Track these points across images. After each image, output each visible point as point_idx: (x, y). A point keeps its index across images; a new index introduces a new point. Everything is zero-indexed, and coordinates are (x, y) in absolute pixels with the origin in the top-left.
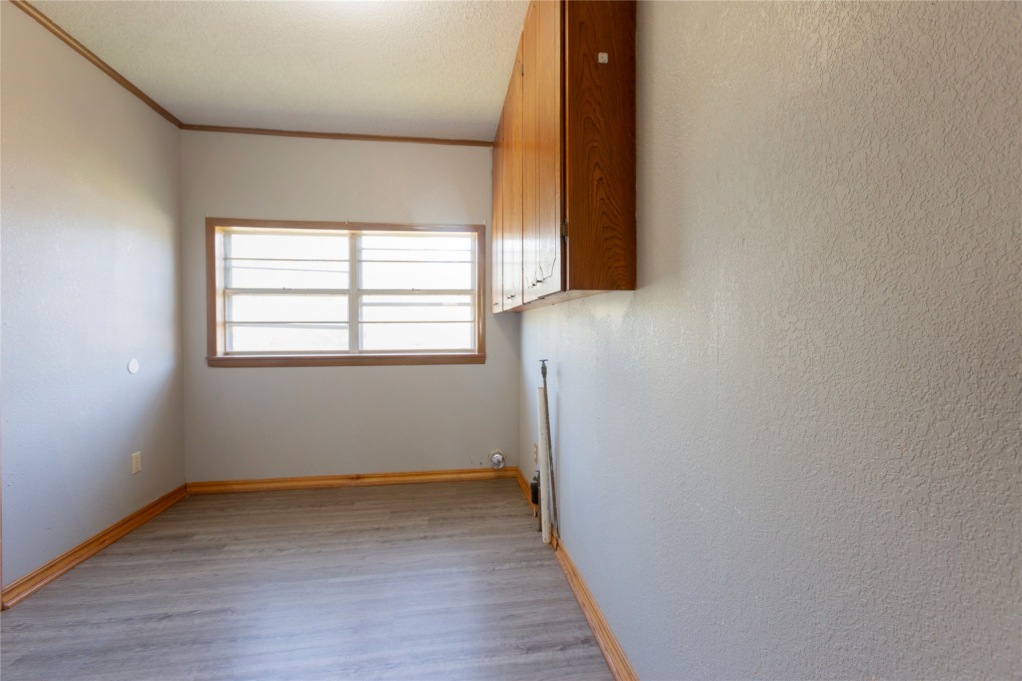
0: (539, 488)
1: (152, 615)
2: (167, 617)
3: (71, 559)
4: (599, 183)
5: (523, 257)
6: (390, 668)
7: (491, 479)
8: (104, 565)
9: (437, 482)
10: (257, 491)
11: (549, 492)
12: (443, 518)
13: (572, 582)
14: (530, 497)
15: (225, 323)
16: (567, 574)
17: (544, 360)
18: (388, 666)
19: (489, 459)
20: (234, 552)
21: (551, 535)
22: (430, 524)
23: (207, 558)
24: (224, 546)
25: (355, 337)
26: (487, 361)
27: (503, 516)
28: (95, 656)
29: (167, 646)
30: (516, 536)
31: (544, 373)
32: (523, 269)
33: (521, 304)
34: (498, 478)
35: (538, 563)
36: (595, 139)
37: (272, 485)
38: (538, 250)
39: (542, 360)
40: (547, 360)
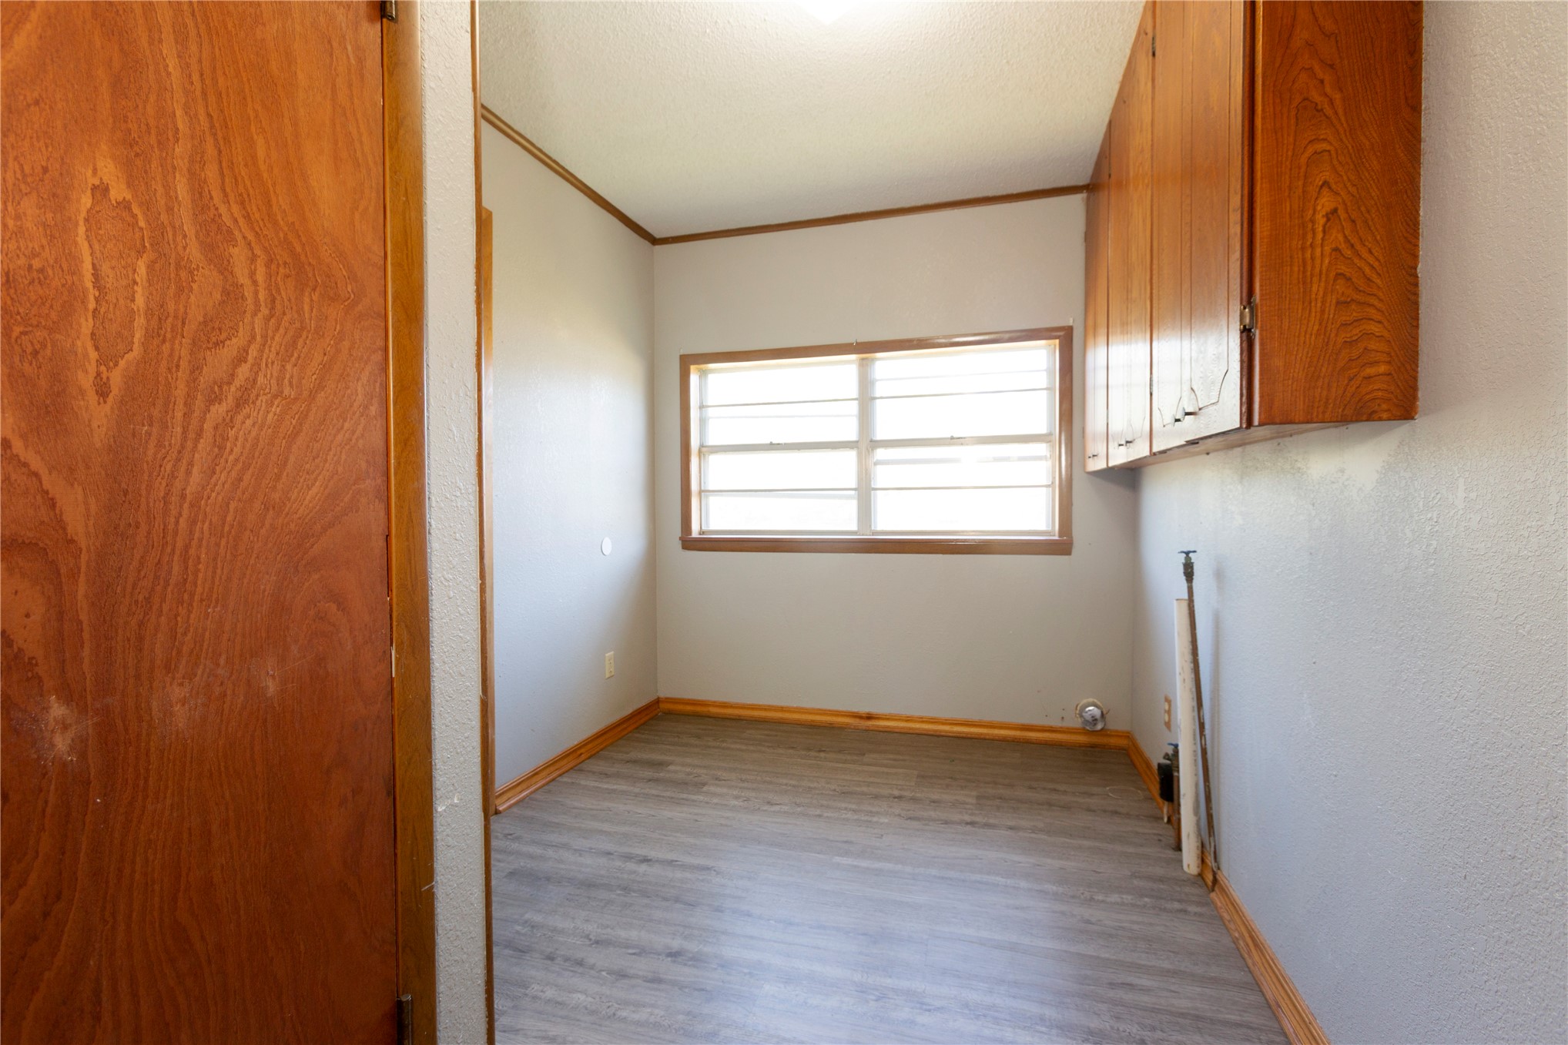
0: (1176, 774)
1: (631, 854)
2: (646, 860)
3: (552, 769)
4: (1328, 220)
5: (1151, 373)
6: (926, 1010)
7: (1080, 747)
8: (583, 782)
9: (988, 740)
10: (738, 719)
11: (1197, 785)
12: (1001, 798)
13: (1250, 956)
14: (1155, 789)
15: (700, 492)
16: (1237, 939)
17: (1189, 552)
18: (924, 1007)
19: (1078, 712)
20: (714, 794)
21: (1200, 861)
22: (979, 804)
23: (685, 796)
24: (704, 784)
25: (865, 510)
26: (1074, 551)
27: (1105, 811)
28: (579, 888)
29: (649, 897)
30: (1131, 850)
31: (1189, 571)
32: (1151, 394)
33: (1148, 454)
34: (1093, 746)
35: (1177, 905)
36: (1322, 137)
37: (756, 713)
38: (1187, 358)
39: (1185, 550)
40: (1195, 552)
